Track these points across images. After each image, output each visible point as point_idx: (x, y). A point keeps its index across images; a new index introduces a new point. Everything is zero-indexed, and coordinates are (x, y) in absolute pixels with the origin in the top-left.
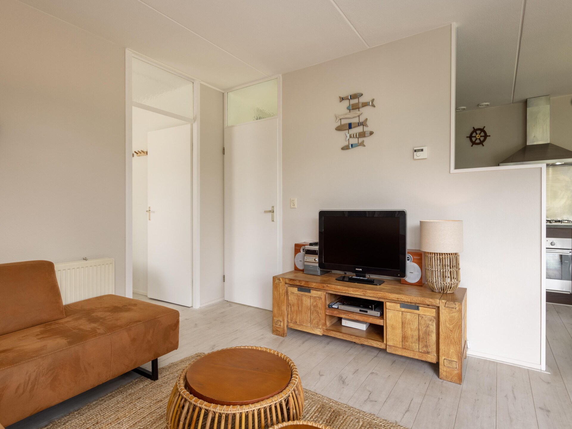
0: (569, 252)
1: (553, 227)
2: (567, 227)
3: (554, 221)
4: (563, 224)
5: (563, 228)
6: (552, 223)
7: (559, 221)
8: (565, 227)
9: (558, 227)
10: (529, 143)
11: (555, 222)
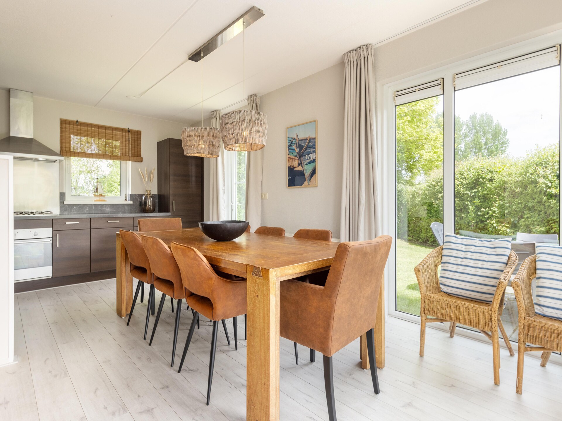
0: (50, 240)
1: (35, 218)
2: (48, 218)
3: (38, 213)
4: (45, 215)
5: (45, 218)
6: (35, 214)
7: (42, 213)
8: (46, 218)
9: (40, 218)
10: (12, 134)
11: (40, 213)
